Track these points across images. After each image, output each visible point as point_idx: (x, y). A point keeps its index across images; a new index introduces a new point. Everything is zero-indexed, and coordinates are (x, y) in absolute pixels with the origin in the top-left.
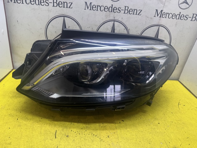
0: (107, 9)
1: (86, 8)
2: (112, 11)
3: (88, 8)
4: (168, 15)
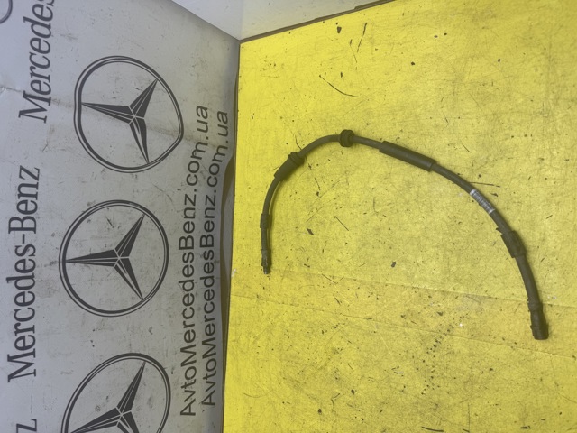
0: (23, 294)
1: (31, 369)
2: (32, 277)
3: (30, 364)
4: (38, 71)
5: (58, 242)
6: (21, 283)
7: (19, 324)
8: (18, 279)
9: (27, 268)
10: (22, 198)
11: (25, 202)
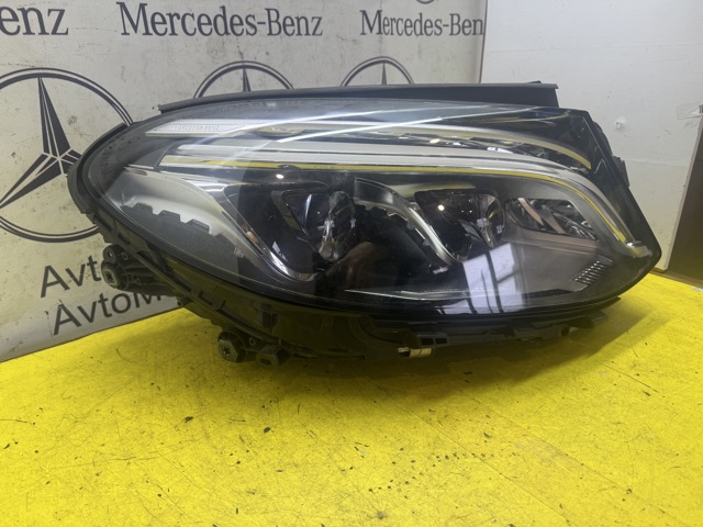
5: (262, 59)
6: (220, 21)
7: (179, 18)
8: (224, 18)
9: (235, 28)
10: (295, 21)
11: (293, 24)
